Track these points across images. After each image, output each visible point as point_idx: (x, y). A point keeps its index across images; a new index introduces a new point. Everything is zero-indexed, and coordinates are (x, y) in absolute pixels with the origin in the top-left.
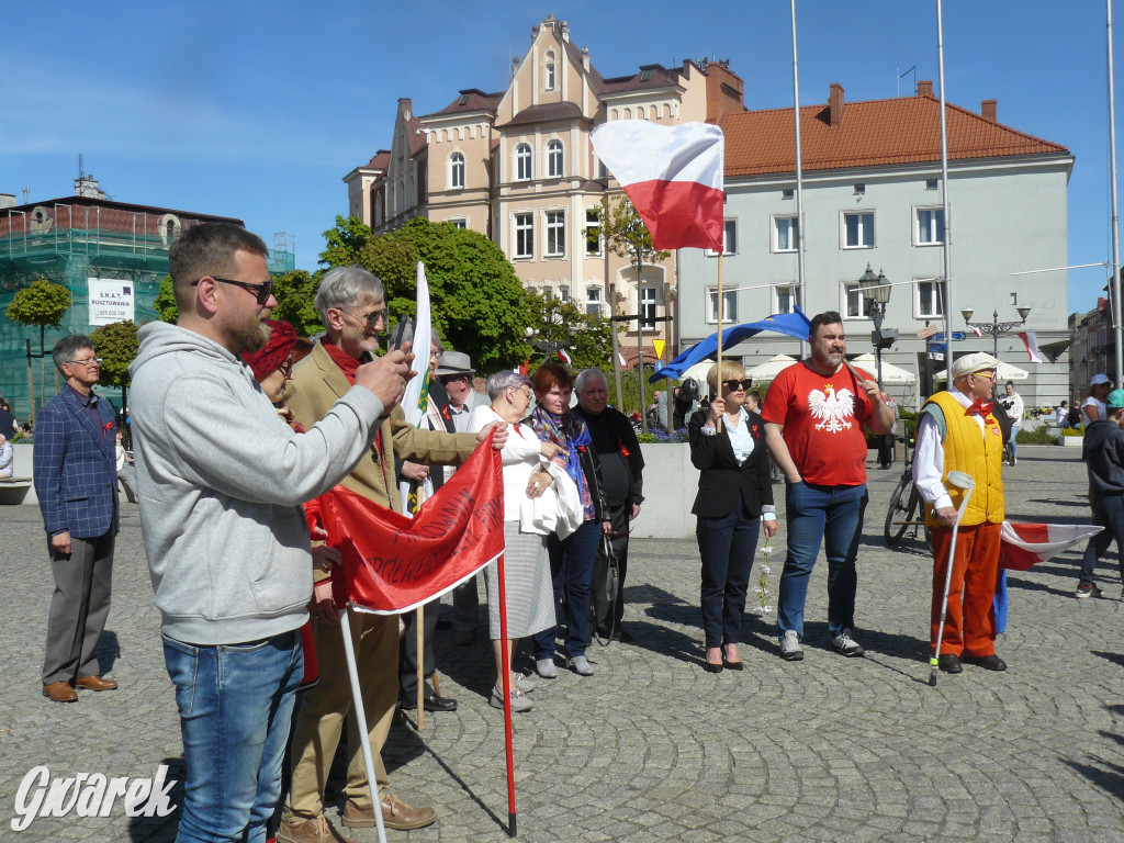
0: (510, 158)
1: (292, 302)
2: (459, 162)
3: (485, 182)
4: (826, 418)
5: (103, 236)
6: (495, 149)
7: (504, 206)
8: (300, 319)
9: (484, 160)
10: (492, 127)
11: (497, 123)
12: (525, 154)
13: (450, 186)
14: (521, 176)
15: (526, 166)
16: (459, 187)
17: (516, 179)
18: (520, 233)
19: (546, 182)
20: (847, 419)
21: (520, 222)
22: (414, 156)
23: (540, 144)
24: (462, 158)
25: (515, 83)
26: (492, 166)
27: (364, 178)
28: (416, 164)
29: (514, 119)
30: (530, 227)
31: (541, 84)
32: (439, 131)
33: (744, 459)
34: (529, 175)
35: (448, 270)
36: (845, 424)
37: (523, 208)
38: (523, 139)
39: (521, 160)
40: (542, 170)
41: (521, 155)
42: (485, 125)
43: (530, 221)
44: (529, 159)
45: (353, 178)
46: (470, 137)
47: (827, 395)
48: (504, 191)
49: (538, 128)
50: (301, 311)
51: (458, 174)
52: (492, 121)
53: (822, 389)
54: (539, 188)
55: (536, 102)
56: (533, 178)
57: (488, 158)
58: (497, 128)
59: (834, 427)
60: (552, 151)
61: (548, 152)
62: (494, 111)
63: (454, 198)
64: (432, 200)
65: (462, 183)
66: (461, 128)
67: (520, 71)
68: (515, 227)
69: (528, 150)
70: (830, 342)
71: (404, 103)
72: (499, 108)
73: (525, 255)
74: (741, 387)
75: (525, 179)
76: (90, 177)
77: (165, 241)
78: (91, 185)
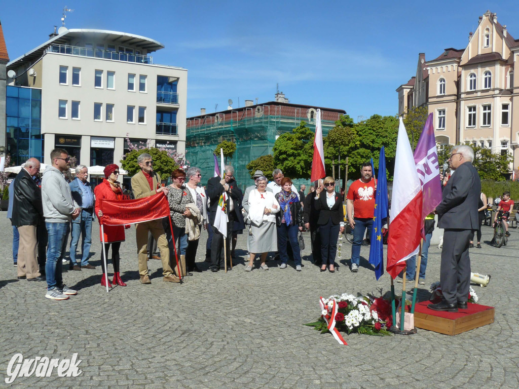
0: (466, 80)
2: (443, 83)
3: (455, 92)
4: (364, 196)
5: (282, 118)
6: (459, 76)
7: (462, 103)
9: (455, 81)
10: (459, 66)
11: (462, 64)
12: (473, 78)
13: (439, 94)
14: (471, 88)
15: (473, 84)
16: (443, 94)
17: (469, 90)
18: (470, 115)
19: (483, 91)
20: (370, 197)
21: (470, 110)
22: (424, 80)
23: (480, 73)
24: (444, 81)
25: (470, 44)
26: (458, 84)
27: (405, 90)
28: (425, 83)
29: (469, 61)
30: (474, 112)
31: (482, 45)
32: (434, 68)
33: (331, 207)
34: (475, 88)
35: (384, 137)
36: (369, 198)
37: (471, 103)
38: (472, 71)
39: (471, 81)
40: (481, 85)
41: (471, 79)
42: (455, 65)
43: (475, 110)
44: (475, 80)
45: (400, 90)
46: (449, 71)
47: (365, 189)
48: (463, 96)
49: (479, 65)
51: (443, 88)
52: (459, 63)
53: (363, 187)
54: (479, 94)
55: (480, 53)
56: (477, 89)
57: (456, 80)
58: (461, 66)
59: (366, 199)
60: (486, 76)
61: (484, 76)
62: (460, 58)
63: (440, 99)
64: (430, 100)
65: (444, 92)
66: (444, 67)
67: (473, 39)
68: (468, 113)
69: (475, 76)
70: (366, 172)
71: (422, 55)
72: (462, 56)
73: (472, 126)
74: (330, 185)
75: (473, 90)
76: (282, 93)
77: (310, 120)
78: (282, 96)
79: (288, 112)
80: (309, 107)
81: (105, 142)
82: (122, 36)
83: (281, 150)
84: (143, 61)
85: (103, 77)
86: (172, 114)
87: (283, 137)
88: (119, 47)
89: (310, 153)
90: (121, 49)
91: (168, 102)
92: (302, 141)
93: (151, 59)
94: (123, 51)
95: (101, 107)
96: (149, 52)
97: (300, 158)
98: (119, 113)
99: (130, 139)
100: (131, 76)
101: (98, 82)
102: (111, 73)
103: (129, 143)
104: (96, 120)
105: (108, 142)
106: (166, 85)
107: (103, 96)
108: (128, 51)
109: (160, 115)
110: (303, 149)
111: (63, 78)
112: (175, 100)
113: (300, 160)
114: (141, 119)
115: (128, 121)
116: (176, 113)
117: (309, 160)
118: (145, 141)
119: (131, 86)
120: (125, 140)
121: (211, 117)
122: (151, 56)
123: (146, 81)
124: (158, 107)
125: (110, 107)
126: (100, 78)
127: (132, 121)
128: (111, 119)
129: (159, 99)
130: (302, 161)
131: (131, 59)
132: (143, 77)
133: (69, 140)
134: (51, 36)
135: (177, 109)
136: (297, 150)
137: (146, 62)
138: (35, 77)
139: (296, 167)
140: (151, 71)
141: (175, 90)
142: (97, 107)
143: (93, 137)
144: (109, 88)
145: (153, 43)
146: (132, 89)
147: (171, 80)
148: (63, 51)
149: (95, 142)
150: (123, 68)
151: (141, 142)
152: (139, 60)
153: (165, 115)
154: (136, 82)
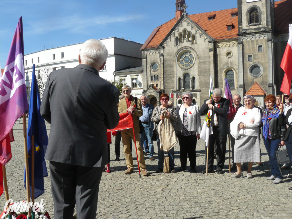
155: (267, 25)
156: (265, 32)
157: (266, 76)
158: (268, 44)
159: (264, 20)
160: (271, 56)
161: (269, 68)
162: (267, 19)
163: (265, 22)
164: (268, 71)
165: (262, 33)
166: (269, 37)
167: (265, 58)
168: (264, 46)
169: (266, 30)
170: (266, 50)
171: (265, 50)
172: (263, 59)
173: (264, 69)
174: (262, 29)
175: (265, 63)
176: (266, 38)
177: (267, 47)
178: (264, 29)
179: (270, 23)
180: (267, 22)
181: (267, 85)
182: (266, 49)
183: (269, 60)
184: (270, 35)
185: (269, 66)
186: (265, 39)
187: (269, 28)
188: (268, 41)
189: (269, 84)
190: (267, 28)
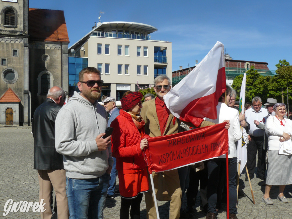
1: (265, 85)
5: (230, 69)
8: (268, 89)
50: (268, 87)
76: (228, 54)
77: (246, 69)
78: (228, 56)
79: (233, 65)
80: (246, 62)
81: (124, 87)
82: (132, 24)
83: (238, 86)
84: (145, 38)
85: (123, 49)
86: (164, 69)
87: (239, 78)
88: (131, 32)
89: (258, 87)
90: (132, 33)
91: (161, 62)
92: (252, 80)
93: (150, 37)
94: (133, 33)
95: (122, 67)
96: (149, 33)
97: (252, 91)
98: (132, 69)
99: (139, 84)
100: (139, 47)
101: (119, 52)
102: (127, 47)
103: (138, 87)
104: (119, 74)
105: (126, 87)
106: (159, 52)
107: (123, 60)
108: (136, 33)
109: (156, 70)
110: (253, 85)
111: (99, 51)
112: (165, 60)
113: (252, 93)
114: (145, 73)
115: (137, 74)
116: (166, 69)
117: (257, 92)
118: (148, 85)
119: (139, 54)
120: (136, 85)
121: (186, 71)
122: (150, 36)
123: (148, 50)
124: (155, 65)
125: (127, 66)
126: (121, 50)
127: (140, 74)
128: (128, 73)
129: (156, 60)
130: (253, 93)
131: (138, 38)
132: (146, 48)
133: (104, 86)
134: (93, 28)
135: (166, 66)
136: (249, 86)
137: (147, 39)
138: (84, 51)
139: (249, 98)
140: (150, 44)
141: (165, 55)
142: (120, 66)
143: (117, 84)
144: (126, 55)
145: (151, 28)
146: (140, 55)
147: (162, 49)
148: (99, 35)
149: (119, 87)
150: (133, 43)
151: (146, 86)
152: (143, 38)
153: (159, 70)
154: (142, 51)
155: (24, 29)
156: (21, 36)
157: (21, 83)
158: (24, 49)
159: (21, 24)
160: (27, 62)
161: (25, 75)
162: (24, 23)
163: (22, 26)
164: (23, 78)
165: (19, 37)
166: (26, 42)
167: (20, 63)
168: (19, 51)
169: (22, 34)
170: (22, 56)
171: (20, 55)
172: (18, 64)
173: (19, 74)
174: (18, 33)
175: (20, 68)
176: (22, 42)
177: (23, 52)
178: (21, 34)
179: (27, 28)
180: (24, 26)
181: (22, 91)
182: (22, 54)
183: (24, 66)
184: (26, 40)
185: (25, 72)
186: (21, 44)
187: (26, 33)
188: (24, 46)
189: (25, 91)
190: (24, 33)
